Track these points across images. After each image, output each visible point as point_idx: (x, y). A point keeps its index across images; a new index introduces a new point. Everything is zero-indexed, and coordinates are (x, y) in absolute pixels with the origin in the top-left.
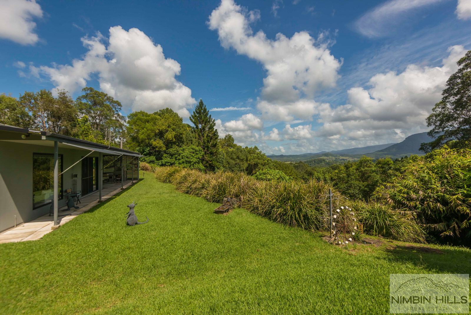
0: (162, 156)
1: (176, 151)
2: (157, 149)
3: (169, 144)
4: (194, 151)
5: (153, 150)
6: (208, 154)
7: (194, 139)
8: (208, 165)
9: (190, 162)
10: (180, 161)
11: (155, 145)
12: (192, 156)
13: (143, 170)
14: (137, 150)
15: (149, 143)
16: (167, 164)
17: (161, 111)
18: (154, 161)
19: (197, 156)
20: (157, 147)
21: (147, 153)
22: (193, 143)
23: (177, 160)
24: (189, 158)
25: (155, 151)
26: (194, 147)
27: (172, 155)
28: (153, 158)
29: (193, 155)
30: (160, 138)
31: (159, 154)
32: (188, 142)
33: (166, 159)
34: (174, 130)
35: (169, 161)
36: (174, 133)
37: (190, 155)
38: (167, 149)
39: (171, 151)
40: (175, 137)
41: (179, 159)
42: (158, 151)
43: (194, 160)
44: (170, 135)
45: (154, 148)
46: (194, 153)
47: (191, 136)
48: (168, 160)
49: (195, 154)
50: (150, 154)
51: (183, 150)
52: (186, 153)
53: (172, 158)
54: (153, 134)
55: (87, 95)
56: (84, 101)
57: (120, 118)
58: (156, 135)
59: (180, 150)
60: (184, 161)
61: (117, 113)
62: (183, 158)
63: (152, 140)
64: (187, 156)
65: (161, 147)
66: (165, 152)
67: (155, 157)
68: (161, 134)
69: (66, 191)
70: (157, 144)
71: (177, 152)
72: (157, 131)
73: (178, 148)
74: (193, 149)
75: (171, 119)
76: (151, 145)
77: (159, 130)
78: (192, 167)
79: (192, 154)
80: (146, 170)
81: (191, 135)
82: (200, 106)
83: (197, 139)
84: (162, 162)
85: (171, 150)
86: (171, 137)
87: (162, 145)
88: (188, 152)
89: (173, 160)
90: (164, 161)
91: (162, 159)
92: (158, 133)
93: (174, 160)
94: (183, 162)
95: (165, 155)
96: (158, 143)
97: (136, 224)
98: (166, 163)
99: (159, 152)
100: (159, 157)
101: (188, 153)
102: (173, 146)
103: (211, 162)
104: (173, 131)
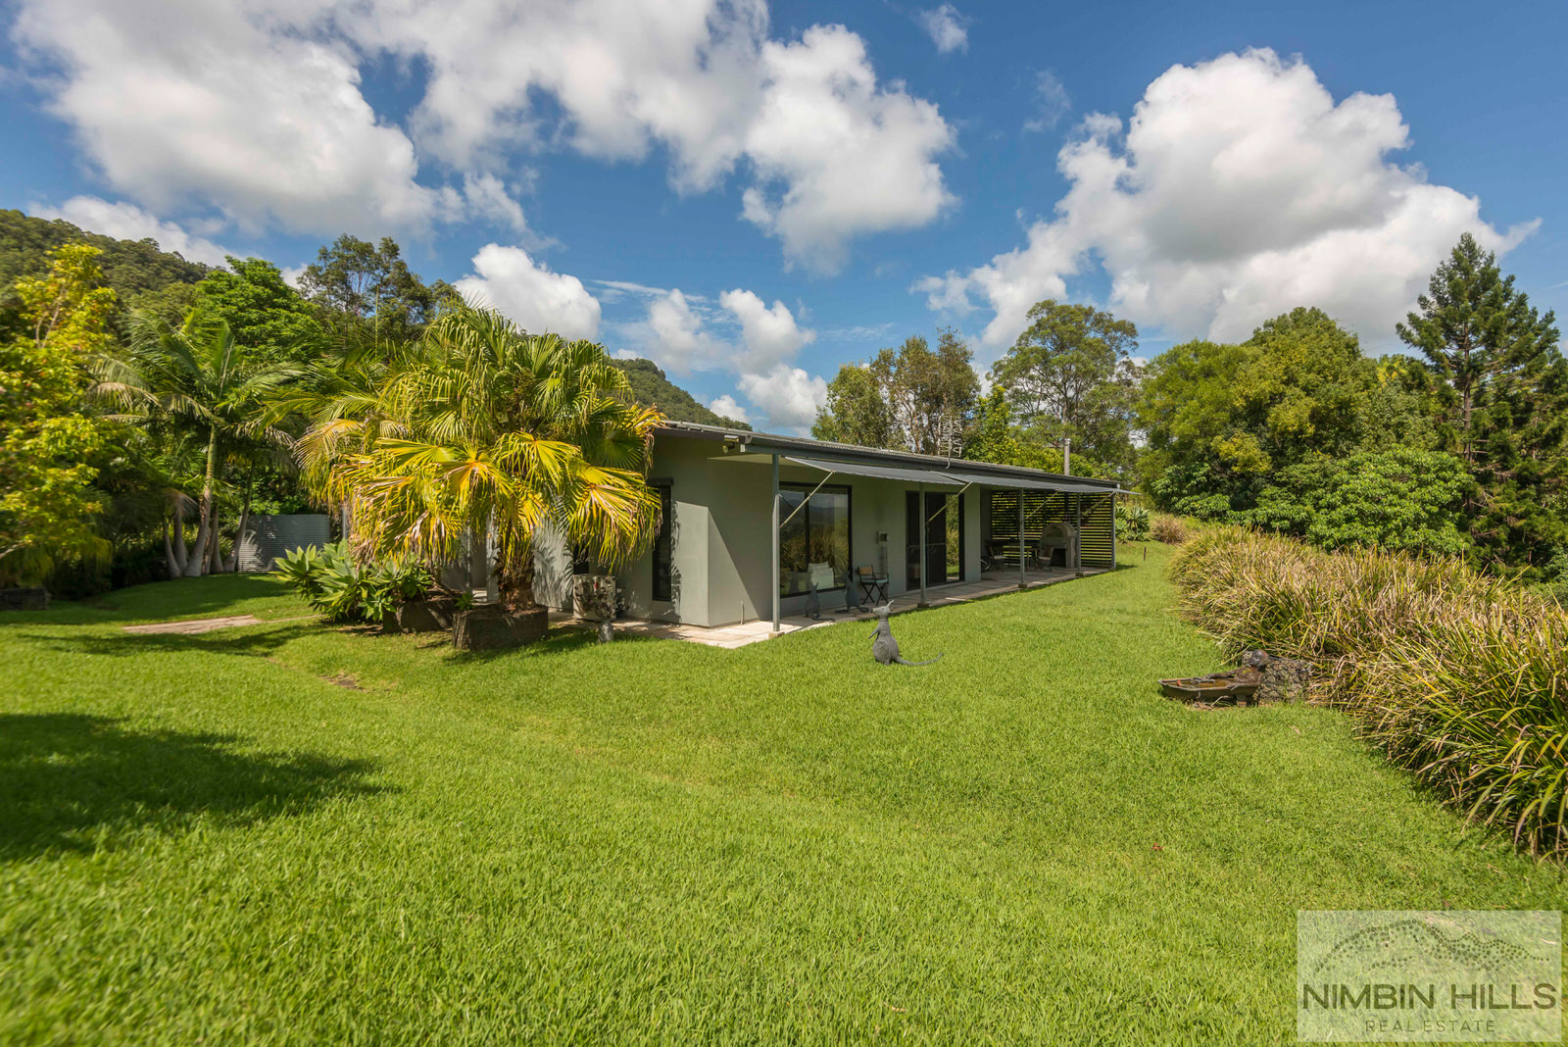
0: (1257, 491)
1: (1317, 475)
2: (1235, 469)
3: (1285, 447)
4: (1408, 469)
5: (1224, 472)
6: (1501, 481)
7: (1415, 422)
8: (1501, 533)
9: (1385, 518)
10: (1335, 515)
11: (1227, 455)
12: (1395, 492)
13: (1161, 539)
14: (1169, 474)
15: (1208, 449)
16: (1276, 524)
17: (1271, 325)
18: (1225, 512)
19: (1424, 493)
20: (1235, 461)
21: (1199, 483)
22: (1407, 436)
23: (1323, 511)
24: (1378, 502)
25: (1231, 479)
26: (1409, 453)
27: (1300, 491)
28: (1221, 501)
29: (1403, 487)
30: (1250, 429)
31: (1245, 488)
32: (1382, 432)
33: (1275, 505)
34: (1308, 391)
35: (1283, 513)
36: (1311, 402)
37: (1383, 487)
38: (1278, 467)
39: (1296, 473)
40: (1312, 417)
41: (1331, 507)
42: (1242, 476)
43: (1410, 509)
44: (1291, 414)
45: (1226, 465)
46: (1403, 478)
47: (1399, 406)
48: (1283, 507)
49: (1413, 484)
50: (1211, 487)
51: (1353, 469)
52: (1368, 479)
53: (1299, 501)
54: (1224, 416)
55: (1039, 324)
56: (1035, 344)
57: (1133, 374)
58: (1235, 416)
59: (1338, 468)
60: (1354, 512)
61: (1125, 359)
62: (1345, 501)
63: (1219, 438)
64: (1371, 492)
65: (1249, 462)
66: (1270, 479)
67: (1228, 498)
68: (1255, 414)
69: (858, 571)
70: (1237, 450)
71: (1325, 476)
72: (1240, 403)
73: (1327, 463)
74: (1402, 462)
75: (1304, 349)
76: (1217, 456)
77: (1246, 398)
78: (1393, 540)
79: (1393, 485)
80: (1169, 541)
81: (1402, 399)
82: (1458, 267)
83: (1429, 418)
84: (1254, 516)
85: (1296, 471)
86: (1292, 421)
87: (1256, 453)
88: (1372, 475)
89: (1300, 512)
90: (1262, 513)
91: (1254, 505)
92: (1245, 408)
93: (1309, 507)
94: (1349, 519)
95: (1270, 490)
96: (1243, 447)
97: (893, 660)
98: (1270, 519)
99: (1247, 478)
100: (1247, 497)
101: (1372, 480)
102: (1308, 455)
103: (1522, 522)
104: (1307, 395)
